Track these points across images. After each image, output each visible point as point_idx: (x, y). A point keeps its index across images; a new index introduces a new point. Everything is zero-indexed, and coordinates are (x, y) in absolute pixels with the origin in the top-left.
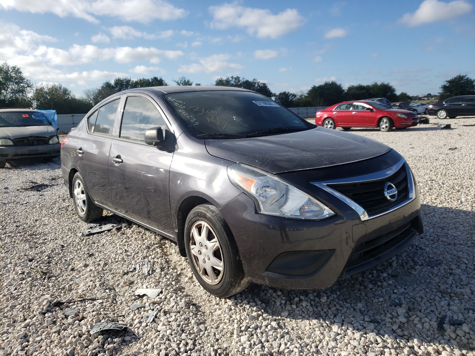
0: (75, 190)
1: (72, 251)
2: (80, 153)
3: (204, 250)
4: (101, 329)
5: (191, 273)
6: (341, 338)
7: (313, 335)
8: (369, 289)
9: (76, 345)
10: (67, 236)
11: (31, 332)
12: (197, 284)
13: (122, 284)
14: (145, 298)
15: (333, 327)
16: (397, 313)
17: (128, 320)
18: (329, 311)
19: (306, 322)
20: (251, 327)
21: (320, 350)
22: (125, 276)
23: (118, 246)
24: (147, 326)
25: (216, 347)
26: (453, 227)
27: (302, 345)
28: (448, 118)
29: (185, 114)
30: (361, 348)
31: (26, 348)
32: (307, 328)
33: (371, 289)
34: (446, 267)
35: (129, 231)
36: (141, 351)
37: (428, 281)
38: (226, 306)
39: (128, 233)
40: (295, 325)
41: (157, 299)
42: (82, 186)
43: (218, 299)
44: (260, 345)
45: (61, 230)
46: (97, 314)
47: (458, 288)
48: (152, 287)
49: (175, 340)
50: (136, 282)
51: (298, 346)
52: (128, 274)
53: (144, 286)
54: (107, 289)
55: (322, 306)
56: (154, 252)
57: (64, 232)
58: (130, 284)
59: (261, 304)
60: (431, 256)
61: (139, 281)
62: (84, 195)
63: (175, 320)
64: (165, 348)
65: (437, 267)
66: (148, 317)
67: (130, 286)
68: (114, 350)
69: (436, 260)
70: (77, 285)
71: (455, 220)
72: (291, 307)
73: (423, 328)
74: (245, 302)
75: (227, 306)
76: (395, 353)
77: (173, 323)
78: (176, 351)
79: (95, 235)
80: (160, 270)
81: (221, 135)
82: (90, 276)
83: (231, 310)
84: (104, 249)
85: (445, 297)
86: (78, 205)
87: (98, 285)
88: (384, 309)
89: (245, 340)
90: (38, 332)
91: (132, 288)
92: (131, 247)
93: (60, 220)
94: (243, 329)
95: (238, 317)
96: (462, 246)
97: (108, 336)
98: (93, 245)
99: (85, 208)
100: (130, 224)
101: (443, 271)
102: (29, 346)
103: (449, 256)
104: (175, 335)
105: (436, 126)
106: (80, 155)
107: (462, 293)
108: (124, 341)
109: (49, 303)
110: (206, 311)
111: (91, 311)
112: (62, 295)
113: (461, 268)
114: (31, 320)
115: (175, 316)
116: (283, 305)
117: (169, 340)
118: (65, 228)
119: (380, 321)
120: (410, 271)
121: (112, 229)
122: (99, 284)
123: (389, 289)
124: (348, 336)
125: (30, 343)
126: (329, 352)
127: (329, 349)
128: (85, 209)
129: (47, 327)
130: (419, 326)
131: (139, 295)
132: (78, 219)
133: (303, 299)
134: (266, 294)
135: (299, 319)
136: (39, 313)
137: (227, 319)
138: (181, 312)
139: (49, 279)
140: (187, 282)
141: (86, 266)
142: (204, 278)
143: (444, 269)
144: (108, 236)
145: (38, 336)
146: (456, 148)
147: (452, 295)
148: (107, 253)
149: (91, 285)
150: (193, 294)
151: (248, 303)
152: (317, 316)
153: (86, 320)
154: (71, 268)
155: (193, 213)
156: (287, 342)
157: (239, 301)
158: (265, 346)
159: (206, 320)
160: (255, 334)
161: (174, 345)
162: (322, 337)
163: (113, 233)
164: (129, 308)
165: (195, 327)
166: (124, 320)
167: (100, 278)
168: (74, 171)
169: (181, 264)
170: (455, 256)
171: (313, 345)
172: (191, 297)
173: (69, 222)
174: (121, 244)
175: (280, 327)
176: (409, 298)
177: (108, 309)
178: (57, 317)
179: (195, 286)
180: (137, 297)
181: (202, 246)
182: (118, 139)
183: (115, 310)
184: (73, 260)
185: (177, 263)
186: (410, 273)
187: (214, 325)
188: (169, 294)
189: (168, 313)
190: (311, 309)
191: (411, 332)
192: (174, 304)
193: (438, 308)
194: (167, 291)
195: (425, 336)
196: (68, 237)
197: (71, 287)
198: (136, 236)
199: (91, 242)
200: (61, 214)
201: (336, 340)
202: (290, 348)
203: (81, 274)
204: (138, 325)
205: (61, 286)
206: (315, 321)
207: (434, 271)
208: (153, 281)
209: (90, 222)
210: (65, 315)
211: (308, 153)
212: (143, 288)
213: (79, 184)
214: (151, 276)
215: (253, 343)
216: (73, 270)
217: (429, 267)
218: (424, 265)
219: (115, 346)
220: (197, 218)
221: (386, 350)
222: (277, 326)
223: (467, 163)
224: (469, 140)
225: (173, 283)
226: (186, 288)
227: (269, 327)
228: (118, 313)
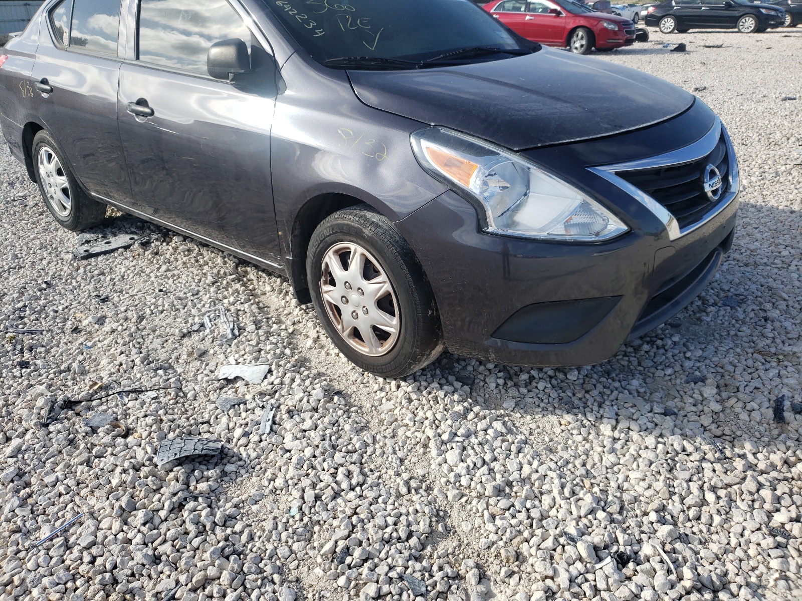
0: (41, 167)
1: (63, 291)
2: (44, 91)
3: (354, 296)
4: (176, 454)
5: (315, 331)
6: (623, 447)
7: (570, 442)
8: (642, 353)
9: (134, 488)
10: (41, 260)
11: (29, 465)
12: (331, 352)
13: (184, 357)
14: (239, 384)
15: (602, 427)
16: (702, 395)
17: (220, 429)
18: (587, 396)
19: (552, 418)
20: (459, 434)
21: (592, 471)
22: (186, 340)
23: (153, 279)
24: (261, 441)
25: (405, 476)
26: (745, 233)
27: (559, 464)
28: (676, 31)
29: (291, 10)
30: (662, 464)
31: (30, 501)
32: (558, 430)
33: (646, 352)
34: (755, 307)
35: (166, 249)
36: (266, 492)
37: (732, 333)
38: (400, 393)
39: (165, 252)
40: (533, 426)
41: (265, 386)
42: (56, 159)
43: (381, 380)
44: (485, 469)
45: (25, 248)
46: (156, 421)
47: (787, 344)
48: (248, 361)
49: (326, 468)
50: (212, 352)
51: (553, 466)
52: (190, 336)
53: (232, 360)
54: (158, 369)
55: (572, 387)
56: (230, 290)
57: (31, 252)
58: (200, 356)
59: (462, 386)
60: (726, 287)
61: (216, 348)
62: (64, 178)
63: (314, 427)
64: (310, 485)
65: (740, 307)
66: (258, 423)
67: (202, 362)
68: (211, 494)
69: (736, 295)
70: (95, 363)
71: (744, 220)
72: (519, 391)
73: (750, 421)
74: (435, 385)
75: (402, 394)
76: (723, 470)
77: (312, 433)
78: (332, 488)
79: (100, 258)
80: (254, 327)
81: (375, 60)
82: (116, 342)
83: (410, 401)
84: (128, 287)
85: (769, 362)
86: (52, 197)
87: (138, 361)
88: (678, 388)
89: (455, 460)
90: (44, 463)
91: (207, 365)
92: (180, 280)
93: (16, 228)
94: (445, 437)
95: (429, 414)
96: (769, 268)
97: (191, 466)
98: (102, 277)
99: (70, 204)
100: (166, 234)
101: (752, 315)
102: (34, 497)
103: (753, 287)
104: (323, 457)
105: (660, 46)
106: (45, 95)
107: (794, 353)
108: (224, 473)
109: (49, 404)
110: (363, 403)
111: (141, 415)
112: (69, 383)
113: (779, 307)
114: (21, 440)
115: (311, 418)
116: (501, 387)
117: (313, 468)
118: (33, 244)
119: (676, 410)
120: (698, 315)
121: (131, 245)
122: (139, 359)
123: (676, 351)
124: (633, 441)
125: (35, 488)
126: (607, 473)
127: (607, 468)
128: (68, 205)
129: (60, 452)
130: (744, 416)
131: (226, 379)
132: (53, 224)
133: (536, 375)
134: (465, 368)
135: (537, 413)
136: (35, 424)
137: (410, 419)
138: (320, 410)
139: (31, 351)
140: (311, 348)
141: (101, 321)
142: (353, 343)
143: (753, 310)
144: (126, 258)
145: (47, 474)
146: (705, 88)
147: (781, 357)
148: (134, 293)
149: (124, 362)
150: (329, 371)
151: (441, 386)
152: (570, 408)
153: (136, 435)
154: (70, 326)
155: (329, 227)
156: (531, 460)
157: (424, 383)
158: (495, 470)
159: (368, 422)
160: (469, 448)
161: (326, 478)
162: (588, 446)
163: (136, 253)
164: (214, 406)
165: (355, 438)
166: (211, 430)
167: (137, 346)
168: (32, 128)
169: (290, 313)
170: (762, 286)
171: (578, 462)
172: (328, 378)
173: (36, 231)
174: (159, 274)
175: (510, 431)
176: (713, 366)
177: (173, 409)
178: (75, 432)
179: (328, 355)
180: (222, 381)
181: (351, 288)
182: (134, 62)
183: (187, 411)
184: (70, 310)
185: (281, 310)
186: (699, 319)
187: (388, 431)
188: (288, 375)
189: (294, 413)
190: (554, 394)
191: (734, 428)
192: (302, 394)
193: (766, 382)
194: (281, 370)
195: (757, 434)
196: (44, 262)
197: (84, 367)
198: (184, 259)
199: (96, 272)
200: (15, 212)
201: (613, 451)
202: (540, 469)
203: (97, 339)
204: (243, 441)
205: (61, 365)
206: (568, 418)
207: (738, 314)
208: (247, 350)
209: (83, 231)
210: (91, 427)
211: (565, 105)
212: (229, 364)
213: (50, 156)
214: (239, 339)
215: (472, 466)
216: (76, 330)
217: (728, 308)
218: (719, 305)
219: (210, 485)
220: (341, 236)
221: (704, 465)
222: (504, 430)
223: (730, 117)
224: (721, 73)
225: (287, 351)
226: (312, 359)
227: (490, 431)
228: (195, 416)
